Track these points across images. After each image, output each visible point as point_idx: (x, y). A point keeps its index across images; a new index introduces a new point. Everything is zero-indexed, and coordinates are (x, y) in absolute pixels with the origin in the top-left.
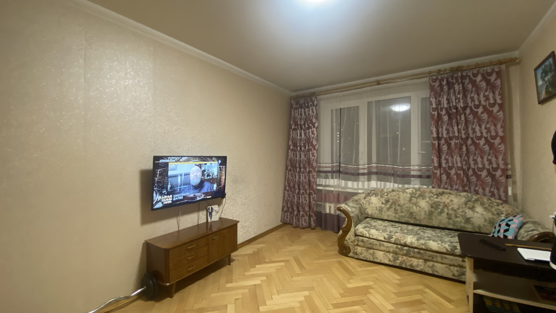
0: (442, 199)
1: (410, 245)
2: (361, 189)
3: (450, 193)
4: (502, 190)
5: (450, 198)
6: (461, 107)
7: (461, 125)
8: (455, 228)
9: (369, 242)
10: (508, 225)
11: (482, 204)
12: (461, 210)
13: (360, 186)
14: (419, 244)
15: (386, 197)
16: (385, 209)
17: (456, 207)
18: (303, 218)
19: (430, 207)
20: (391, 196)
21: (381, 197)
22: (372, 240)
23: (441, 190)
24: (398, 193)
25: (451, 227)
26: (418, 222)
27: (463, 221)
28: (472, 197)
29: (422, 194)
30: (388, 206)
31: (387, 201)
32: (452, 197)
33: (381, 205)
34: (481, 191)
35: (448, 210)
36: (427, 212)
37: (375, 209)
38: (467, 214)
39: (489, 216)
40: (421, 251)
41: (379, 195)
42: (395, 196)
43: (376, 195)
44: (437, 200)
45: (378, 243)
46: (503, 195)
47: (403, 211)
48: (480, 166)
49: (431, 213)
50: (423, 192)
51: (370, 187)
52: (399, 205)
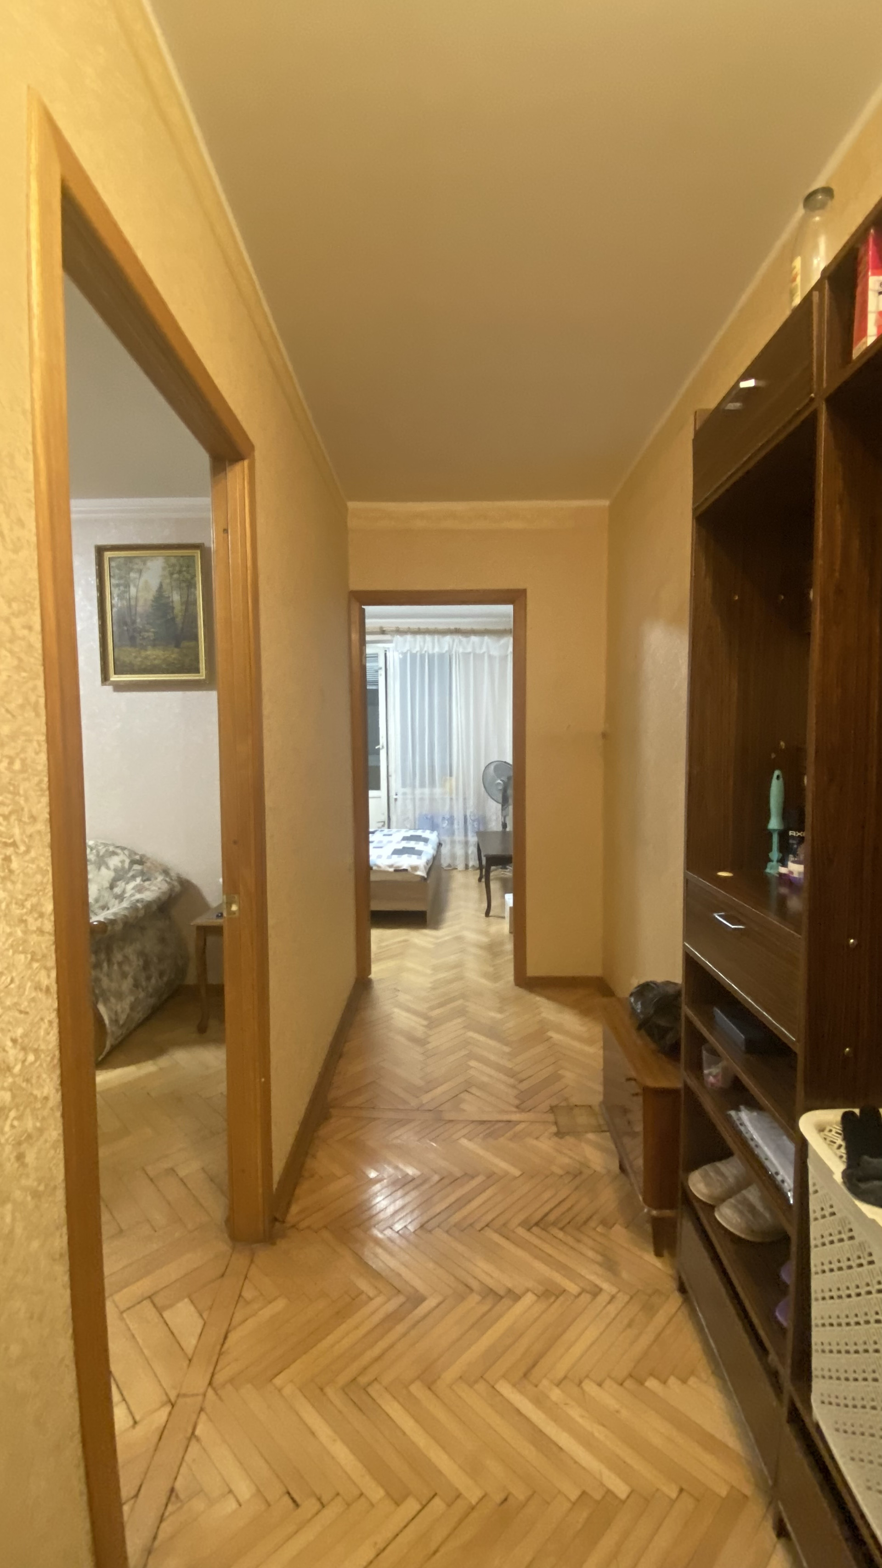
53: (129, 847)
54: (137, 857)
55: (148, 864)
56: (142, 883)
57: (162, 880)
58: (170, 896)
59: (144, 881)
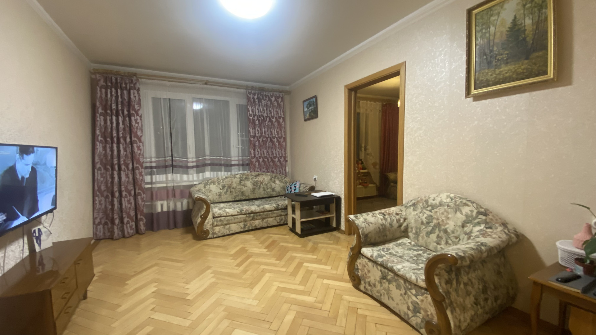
0: (258, 178)
1: (255, 212)
2: (195, 181)
3: (262, 174)
4: (284, 169)
5: (263, 178)
6: (265, 116)
7: (266, 129)
8: (268, 196)
9: (226, 219)
10: (295, 187)
11: (278, 179)
12: (269, 184)
13: (195, 178)
14: (260, 209)
15: (222, 183)
16: (223, 193)
17: (266, 183)
18: (128, 225)
19: (253, 185)
20: (226, 182)
21: (218, 184)
22: (228, 217)
23: (257, 173)
24: (230, 179)
25: (266, 196)
26: (247, 198)
27: (271, 191)
28: (273, 175)
29: (247, 177)
30: (225, 190)
31: (224, 187)
32: (264, 177)
33: (219, 191)
34: (275, 171)
35: (263, 185)
36: (252, 189)
37: (215, 195)
38: (273, 186)
39: (282, 185)
40: (261, 214)
41: (216, 182)
42: (229, 181)
43: (214, 183)
44: (256, 180)
45: (233, 218)
46: (284, 172)
47: (237, 191)
48: (275, 155)
49: (254, 189)
50: (247, 176)
51: (205, 178)
52: (233, 188)
53: (476, 202)
54: (483, 210)
55: (490, 217)
56: (485, 229)
57: (501, 231)
58: (508, 244)
59: (487, 228)
